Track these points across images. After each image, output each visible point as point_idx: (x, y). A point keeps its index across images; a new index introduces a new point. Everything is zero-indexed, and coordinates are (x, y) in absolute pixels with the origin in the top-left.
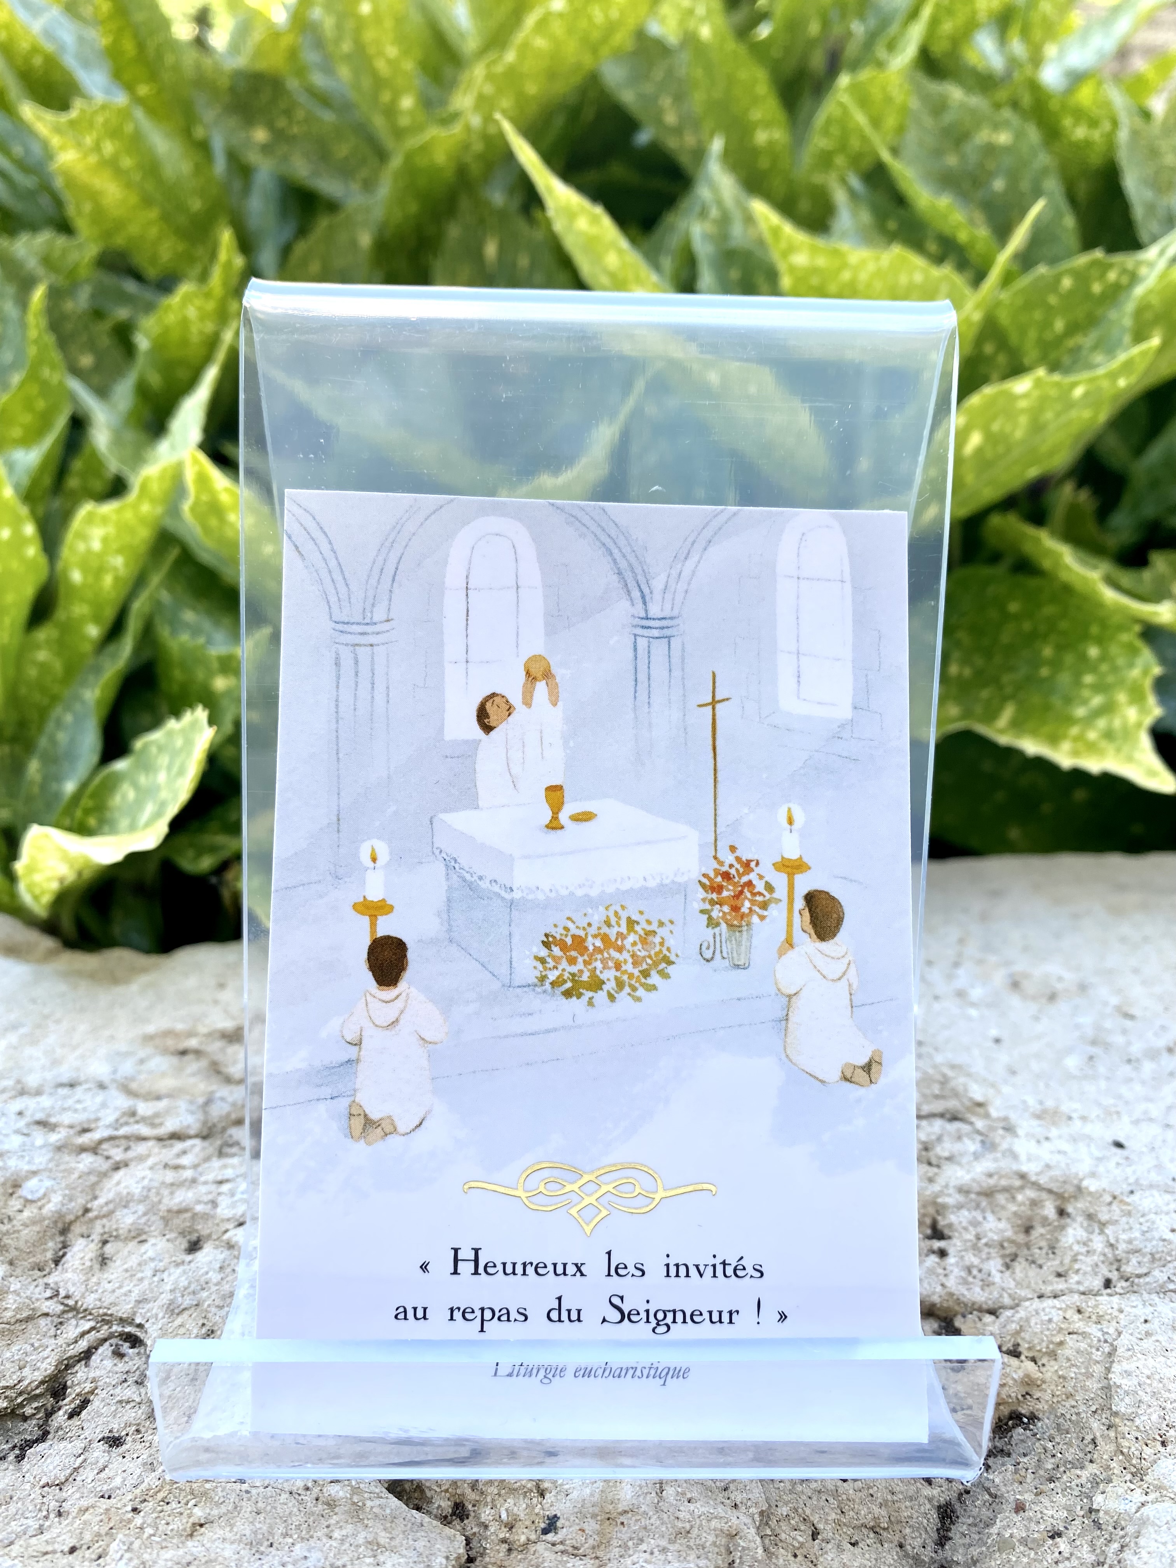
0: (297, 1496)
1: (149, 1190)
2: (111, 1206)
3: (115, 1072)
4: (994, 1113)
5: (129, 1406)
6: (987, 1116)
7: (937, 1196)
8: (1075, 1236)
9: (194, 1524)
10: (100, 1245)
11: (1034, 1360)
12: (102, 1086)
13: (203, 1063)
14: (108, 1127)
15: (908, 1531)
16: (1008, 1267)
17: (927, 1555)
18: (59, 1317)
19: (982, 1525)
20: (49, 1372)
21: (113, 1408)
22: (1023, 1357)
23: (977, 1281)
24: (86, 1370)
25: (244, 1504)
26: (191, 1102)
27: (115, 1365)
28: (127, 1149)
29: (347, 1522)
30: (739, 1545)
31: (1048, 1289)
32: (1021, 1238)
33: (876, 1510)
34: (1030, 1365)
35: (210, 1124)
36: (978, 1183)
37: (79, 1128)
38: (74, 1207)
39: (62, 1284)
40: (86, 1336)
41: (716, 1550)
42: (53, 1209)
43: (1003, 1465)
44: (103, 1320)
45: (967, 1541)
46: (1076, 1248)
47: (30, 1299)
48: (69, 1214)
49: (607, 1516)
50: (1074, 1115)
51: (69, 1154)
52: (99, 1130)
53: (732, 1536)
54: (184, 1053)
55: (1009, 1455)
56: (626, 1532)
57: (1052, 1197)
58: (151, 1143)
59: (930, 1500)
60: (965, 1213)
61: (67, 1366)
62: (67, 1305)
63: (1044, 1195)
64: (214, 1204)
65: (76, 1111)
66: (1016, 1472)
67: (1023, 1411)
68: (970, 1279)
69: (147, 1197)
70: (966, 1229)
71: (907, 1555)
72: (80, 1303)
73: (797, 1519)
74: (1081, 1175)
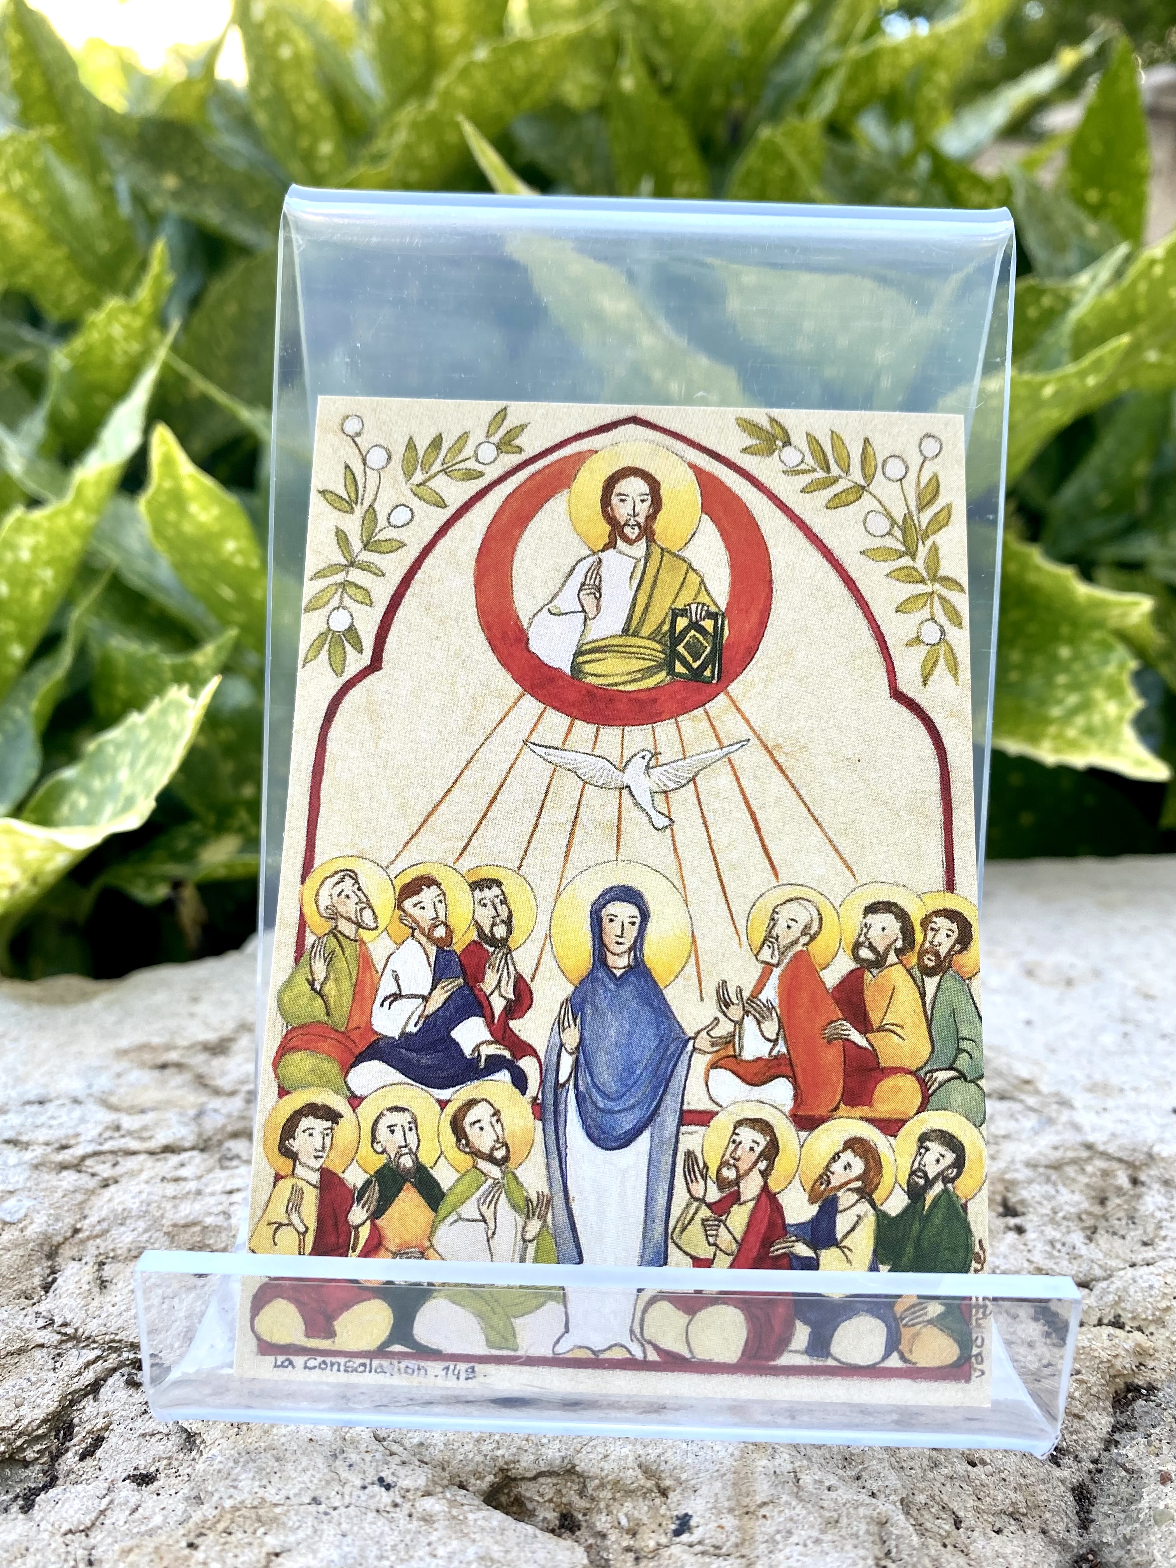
0: (385, 1514)
1: (149, 1205)
2: (105, 1225)
3: (90, 1086)
4: (1045, 1089)
5: (154, 1440)
6: (1037, 1092)
7: (1004, 1172)
8: (1155, 1203)
9: (269, 1554)
10: (96, 1267)
11: (1140, 1329)
12: (76, 1101)
13: (187, 1076)
14: (91, 1141)
15: (1048, 1515)
16: (1090, 1239)
17: (1074, 1539)
18: (56, 1347)
19: (1124, 1503)
20: (52, 1409)
21: (136, 1443)
22: (1128, 1328)
23: (1063, 1254)
24: (95, 1404)
25: (325, 1526)
26: (181, 1114)
27: (131, 1396)
28: (115, 1165)
29: (450, 1538)
30: (891, 1533)
31: (1138, 1258)
32: (1097, 1210)
33: (1013, 1495)
34: (1137, 1335)
35: (205, 1137)
36: (1045, 1156)
37: (57, 1145)
38: (61, 1228)
39: (56, 1311)
40: (91, 1367)
41: (871, 1538)
42: (38, 1230)
43: (1132, 1438)
44: (110, 1348)
45: (1112, 1521)
46: (1158, 1214)
47: (21, 1329)
48: (56, 1235)
49: (745, 1510)
50: (1126, 1087)
51: (48, 1173)
52: (80, 1147)
53: (883, 1524)
54: (164, 1066)
55: (1135, 1429)
56: (771, 1526)
57: (1123, 1166)
58: (142, 1157)
59: (1063, 1482)
60: (1035, 1187)
61: (71, 1401)
62: (65, 1334)
63: (1115, 1165)
64: (227, 1215)
65: (50, 1127)
66: (1149, 1444)
67: (1140, 1381)
68: (1056, 1253)
69: (147, 1212)
70: (1040, 1203)
71: (1052, 1541)
72: (81, 1331)
73: (936, 1506)
74: (1150, 1143)
